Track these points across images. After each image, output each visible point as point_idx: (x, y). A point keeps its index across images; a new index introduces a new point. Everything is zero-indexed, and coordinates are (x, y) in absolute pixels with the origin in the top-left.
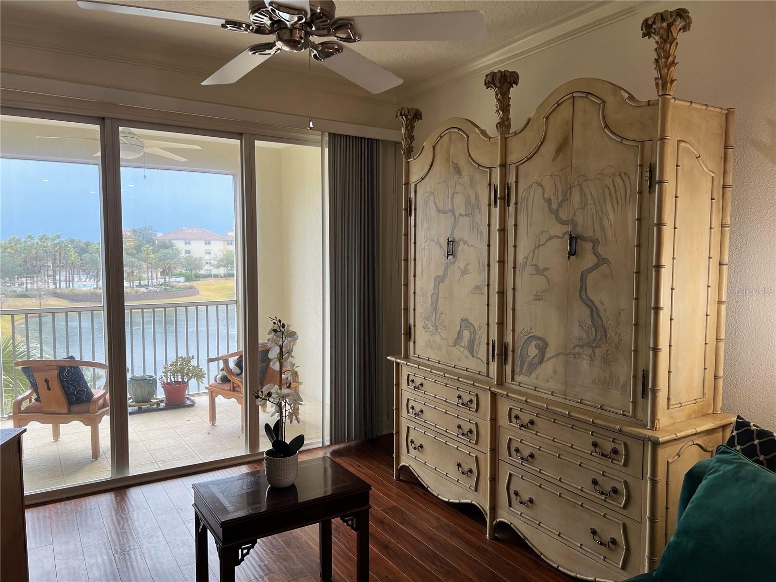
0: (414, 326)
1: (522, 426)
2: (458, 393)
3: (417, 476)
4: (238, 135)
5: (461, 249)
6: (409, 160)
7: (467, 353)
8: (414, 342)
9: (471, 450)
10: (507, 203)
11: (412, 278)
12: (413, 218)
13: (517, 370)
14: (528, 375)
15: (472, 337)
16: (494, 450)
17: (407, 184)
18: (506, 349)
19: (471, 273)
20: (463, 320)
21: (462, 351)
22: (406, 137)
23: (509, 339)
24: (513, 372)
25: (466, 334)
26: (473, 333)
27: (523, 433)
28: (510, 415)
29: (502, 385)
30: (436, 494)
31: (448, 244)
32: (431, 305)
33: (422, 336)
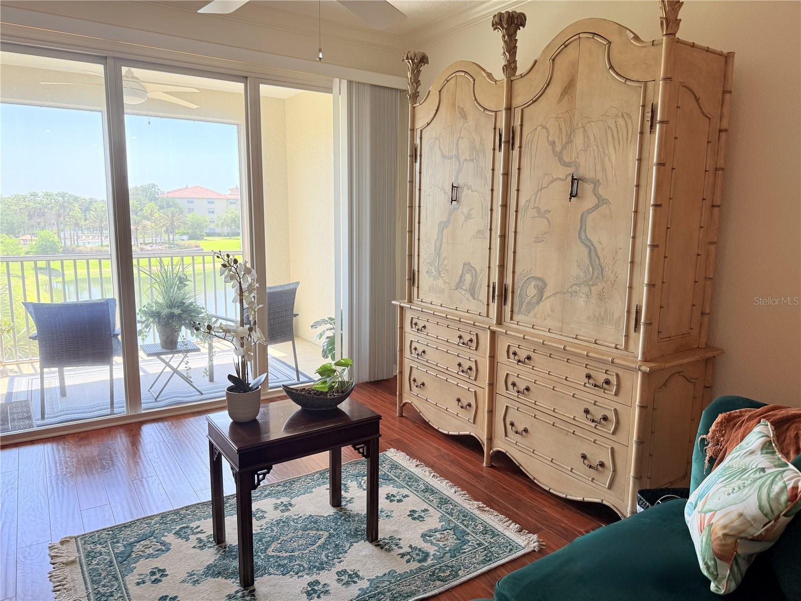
0: (418, 271)
1: (519, 361)
2: (459, 333)
3: (419, 411)
4: (244, 79)
5: (464, 195)
6: (414, 106)
7: (468, 295)
8: (418, 287)
9: (470, 385)
10: (511, 147)
11: (417, 225)
12: (418, 164)
13: (516, 309)
14: (527, 314)
15: (474, 280)
16: (492, 385)
17: (413, 130)
18: (506, 290)
19: (474, 218)
20: (465, 264)
21: (463, 293)
22: (412, 81)
23: (509, 281)
24: (512, 311)
25: (468, 278)
26: (475, 276)
27: (521, 367)
28: (508, 352)
29: (501, 324)
30: (436, 428)
31: (452, 189)
32: (435, 251)
33: (425, 280)
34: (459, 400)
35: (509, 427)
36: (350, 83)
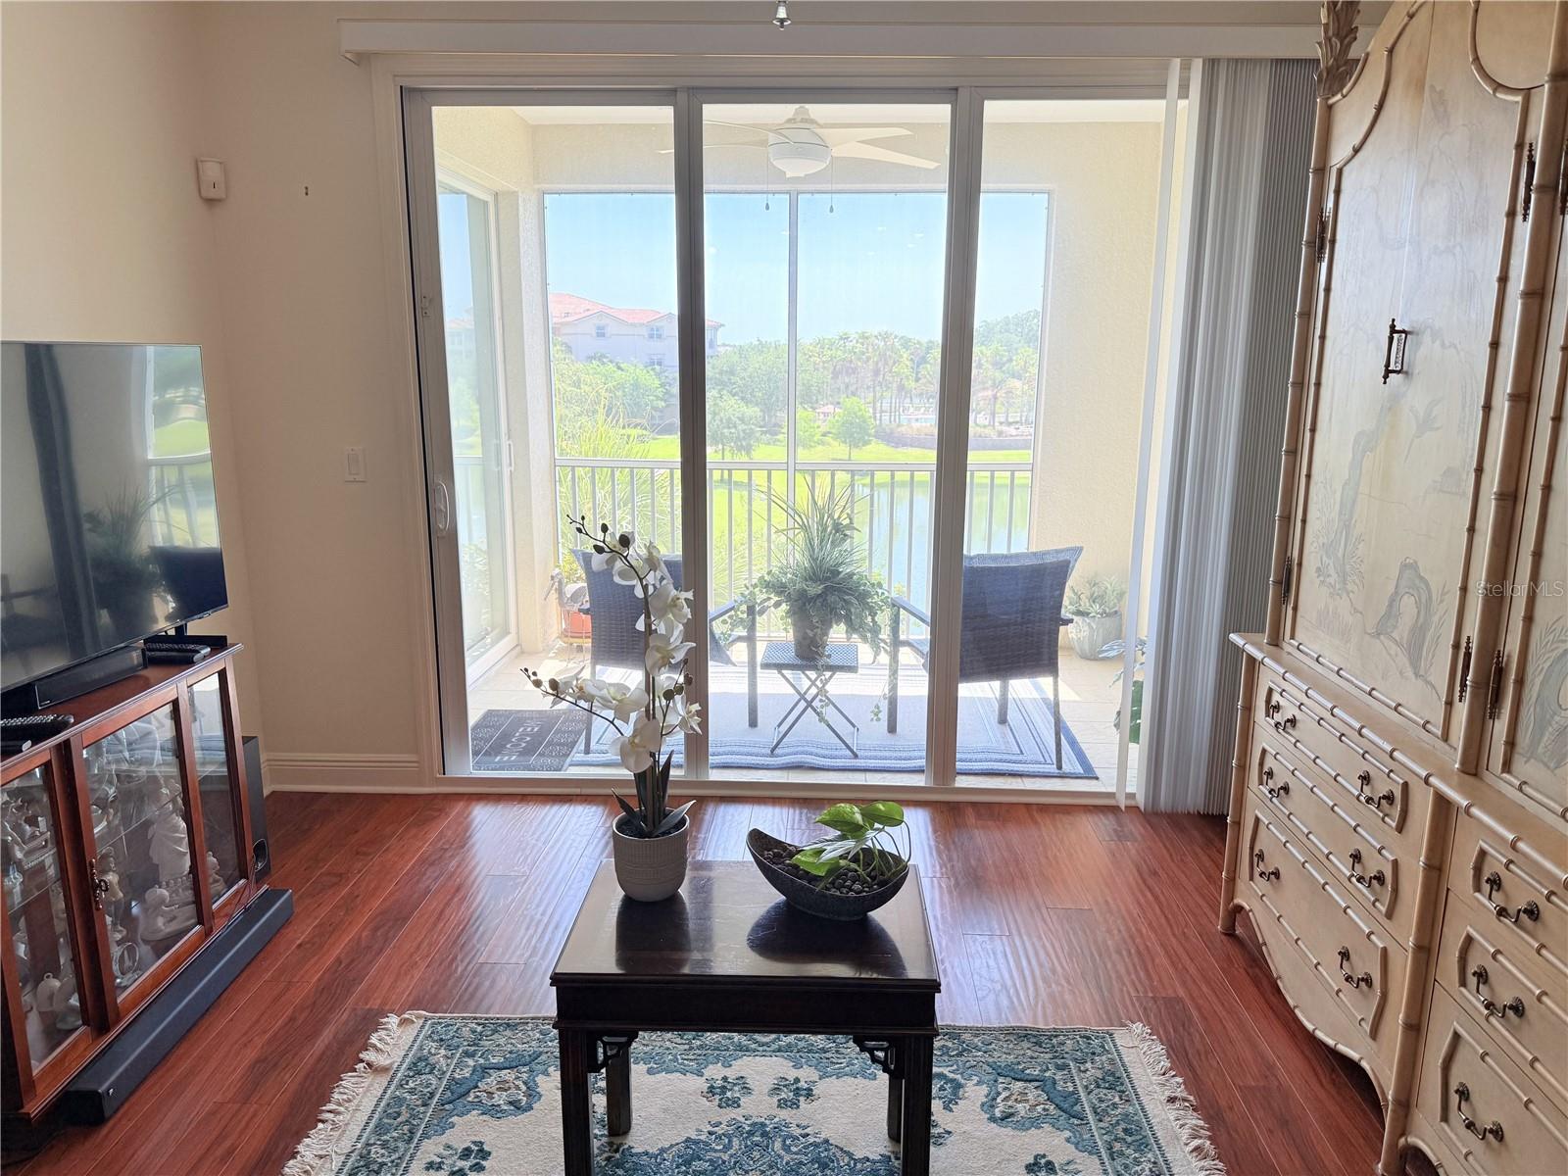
0: (1300, 565)
1: (1502, 912)
2: (1366, 767)
3: (1261, 941)
4: (946, 93)
5: (1422, 354)
6: (1331, 102)
7: (1403, 660)
8: (1295, 609)
9: (1376, 928)
10: (1559, 204)
11: (1308, 434)
12: (1324, 265)
13: (1524, 739)
14: (1552, 765)
15: (1421, 620)
16: (1425, 952)
17: (1322, 170)
18: (1501, 672)
19: (1438, 429)
20: (1405, 566)
21: (1393, 652)
22: (1330, 33)
23: (1512, 645)
24: (1511, 744)
25: (1408, 605)
26: (1425, 607)
27: (1506, 926)
28: (1478, 870)
29: (1475, 775)
30: (1291, 1003)
31: (1391, 339)
32: (1340, 513)
33: (1311, 590)
34: (1345, 955)
35: (1455, 1098)
36: (1212, 64)
